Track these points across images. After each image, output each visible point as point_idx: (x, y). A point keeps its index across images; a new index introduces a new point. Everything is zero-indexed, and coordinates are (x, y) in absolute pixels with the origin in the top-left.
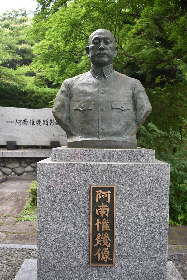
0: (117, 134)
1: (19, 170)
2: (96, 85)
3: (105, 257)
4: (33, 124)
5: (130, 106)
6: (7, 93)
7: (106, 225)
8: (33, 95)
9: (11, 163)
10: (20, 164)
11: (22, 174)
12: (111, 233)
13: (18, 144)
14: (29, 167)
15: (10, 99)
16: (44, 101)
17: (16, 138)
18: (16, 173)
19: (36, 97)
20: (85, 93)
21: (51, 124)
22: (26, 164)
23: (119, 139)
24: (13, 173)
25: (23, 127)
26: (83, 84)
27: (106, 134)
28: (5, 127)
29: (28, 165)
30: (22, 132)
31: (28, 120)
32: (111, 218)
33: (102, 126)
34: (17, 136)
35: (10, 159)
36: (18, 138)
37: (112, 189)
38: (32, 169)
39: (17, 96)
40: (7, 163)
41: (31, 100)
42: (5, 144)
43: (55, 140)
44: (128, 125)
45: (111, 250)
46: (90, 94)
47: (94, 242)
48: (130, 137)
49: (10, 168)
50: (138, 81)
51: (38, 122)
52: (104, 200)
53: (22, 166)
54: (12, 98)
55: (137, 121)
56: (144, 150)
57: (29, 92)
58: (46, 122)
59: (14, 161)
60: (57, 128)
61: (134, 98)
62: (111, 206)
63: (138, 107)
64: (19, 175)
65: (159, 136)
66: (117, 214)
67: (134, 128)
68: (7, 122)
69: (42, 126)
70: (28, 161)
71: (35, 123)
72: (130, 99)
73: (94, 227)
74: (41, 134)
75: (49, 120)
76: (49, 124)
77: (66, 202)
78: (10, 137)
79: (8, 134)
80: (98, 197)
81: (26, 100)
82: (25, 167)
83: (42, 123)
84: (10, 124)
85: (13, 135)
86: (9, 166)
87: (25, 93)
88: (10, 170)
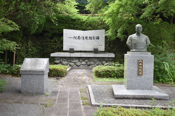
0: (143, 49)
1: (79, 64)
2: (137, 38)
3: (141, 74)
4: (83, 39)
5: (145, 43)
6: (64, 20)
7: (141, 67)
8: (79, 21)
9: (74, 60)
10: (79, 60)
11: (80, 66)
12: (142, 69)
13: (75, 50)
14: (84, 62)
15: (66, 23)
16: (86, 25)
17: (74, 46)
18: (76, 65)
19: (81, 22)
20: (135, 40)
21: (93, 39)
22: (82, 61)
23: (143, 50)
24: (75, 65)
25: (78, 40)
26: (135, 37)
27: (140, 49)
28: (68, 41)
29: (83, 61)
30: (77, 43)
31: (81, 37)
32: (142, 66)
33: (140, 47)
34: (75, 45)
35: (74, 58)
36: (75, 47)
37: (142, 60)
38: (85, 63)
39: (70, 22)
40: (71, 60)
41: (78, 24)
42: (69, 50)
43: (96, 48)
44: (145, 47)
45: (142, 72)
46: (136, 40)
47: (139, 71)
48: (145, 50)
49: (73, 63)
50: (147, 36)
51: (86, 38)
52: (141, 62)
53: (80, 62)
54: (67, 23)
55: (147, 46)
56: (149, 53)
57: (76, 19)
58: (90, 38)
59: (75, 59)
60: (96, 41)
61: (146, 41)
62: (142, 63)
63: (147, 43)
64: (78, 66)
65: (153, 47)
66: (143, 65)
67: (146, 48)
68: (69, 38)
69: (88, 40)
70: (83, 59)
71: (85, 38)
72: (145, 41)
73: (139, 68)
74: (88, 44)
75: (92, 37)
76: (92, 39)
77: (133, 63)
78: (71, 46)
79: (69, 45)
80: (140, 62)
81: (75, 24)
82: (82, 62)
83: (88, 39)
84: (71, 39)
85: (72, 45)
86: (73, 61)
87: (75, 20)
88: (74, 64)
